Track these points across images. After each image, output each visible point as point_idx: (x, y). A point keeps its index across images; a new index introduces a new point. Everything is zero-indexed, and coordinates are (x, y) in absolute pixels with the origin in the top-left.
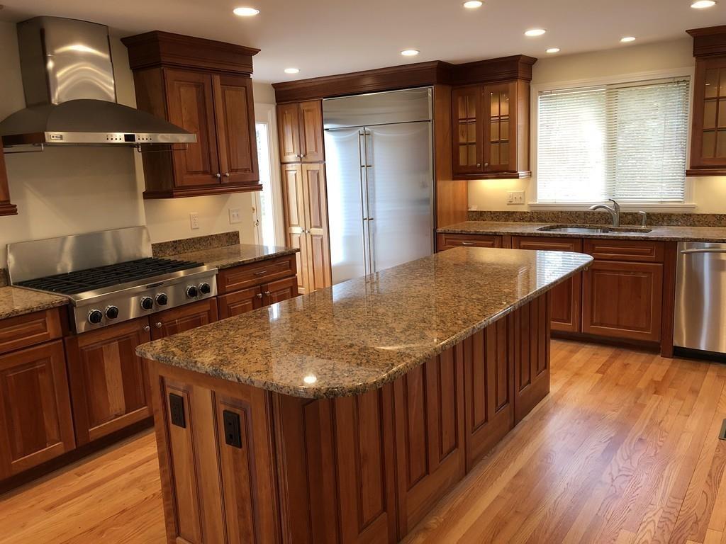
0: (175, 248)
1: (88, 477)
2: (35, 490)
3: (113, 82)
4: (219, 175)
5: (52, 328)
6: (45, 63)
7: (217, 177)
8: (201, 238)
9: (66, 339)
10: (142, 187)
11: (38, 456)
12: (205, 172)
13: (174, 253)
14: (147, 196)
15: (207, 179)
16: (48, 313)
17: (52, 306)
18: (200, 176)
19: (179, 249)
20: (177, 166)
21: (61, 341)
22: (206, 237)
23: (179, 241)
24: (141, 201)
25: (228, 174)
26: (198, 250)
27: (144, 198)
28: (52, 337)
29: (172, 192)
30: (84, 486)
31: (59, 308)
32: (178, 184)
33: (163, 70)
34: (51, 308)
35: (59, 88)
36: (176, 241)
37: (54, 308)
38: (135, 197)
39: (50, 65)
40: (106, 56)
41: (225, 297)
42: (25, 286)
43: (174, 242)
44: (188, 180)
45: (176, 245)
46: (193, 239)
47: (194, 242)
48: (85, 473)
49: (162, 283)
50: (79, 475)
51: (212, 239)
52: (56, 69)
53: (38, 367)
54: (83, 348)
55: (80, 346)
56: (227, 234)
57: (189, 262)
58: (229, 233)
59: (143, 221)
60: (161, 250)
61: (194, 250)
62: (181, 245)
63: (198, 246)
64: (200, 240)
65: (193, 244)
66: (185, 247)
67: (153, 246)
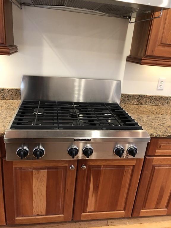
0: (139, 100)
8: (162, 97)
10: (127, 51)
13: (138, 103)
23: (144, 96)
24: (124, 62)
26: (157, 105)
27: (127, 61)
29: (141, 60)
38: (120, 59)
43: (140, 96)
45: (140, 98)
59: (120, 75)
60: (127, 101)
61: (154, 104)
62: (145, 99)
63: (158, 102)
64: (160, 98)
65: (154, 100)
66: (147, 101)
67: (123, 95)
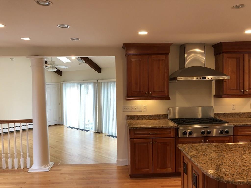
0: (224, 116)
1: (176, 182)
2: (161, 180)
3: (205, 58)
4: (243, 91)
5: (172, 134)
6: (184, 55)
7: (242, 91)
8: (235, 113)
9: (176, 138)
10: (213, 93)
11: (164, 170)
12: (237, 89)
13: (223, 117)
14: (215, 96)
15: (238, 92)
16: (172, 129)
17: (172, 127)
18: (235, 91)
19: (226, 116)
20: (225, 87)
21: (174, 138)
22: (238, 113)
23: (226, 113)
24: (213, 98)
25: (247, 90)
26: (234, 117)
27: (214, 97)
28: (172, 136)
29: (222, 96)
30: (174, 184)
31: (175, 128)
32: (224, 93)
33: (223, 55)
34: (172, 128)
35: (188, 62)
36: (225, 113)
37: (173, 128)
38: (210, 97)
39: (186, 56)
40: (203, 51)
41: (237, 137)
42: (171, 120)
43: (224, 113)
44: (229, 92)
45: (224, 114)
46: (232, 113)
47: (232, 114)
48: (176, 181)
49: (209, 127)
50: (174, 181)
51: (241, 114)
52: (187, 57)
53: (167, 144)
54: (181, 142)
55: (180, 141)
56: (248, 113)
57: (224, 121)
58: (249, 113)
59: (212, 104)
60: (218, 116)
61: (232, 117)
62: (227, 115)
63: (234, 116)
64: (235, 114)
65: (232, 115)
66: (228, 115)
67: (215, 114)
